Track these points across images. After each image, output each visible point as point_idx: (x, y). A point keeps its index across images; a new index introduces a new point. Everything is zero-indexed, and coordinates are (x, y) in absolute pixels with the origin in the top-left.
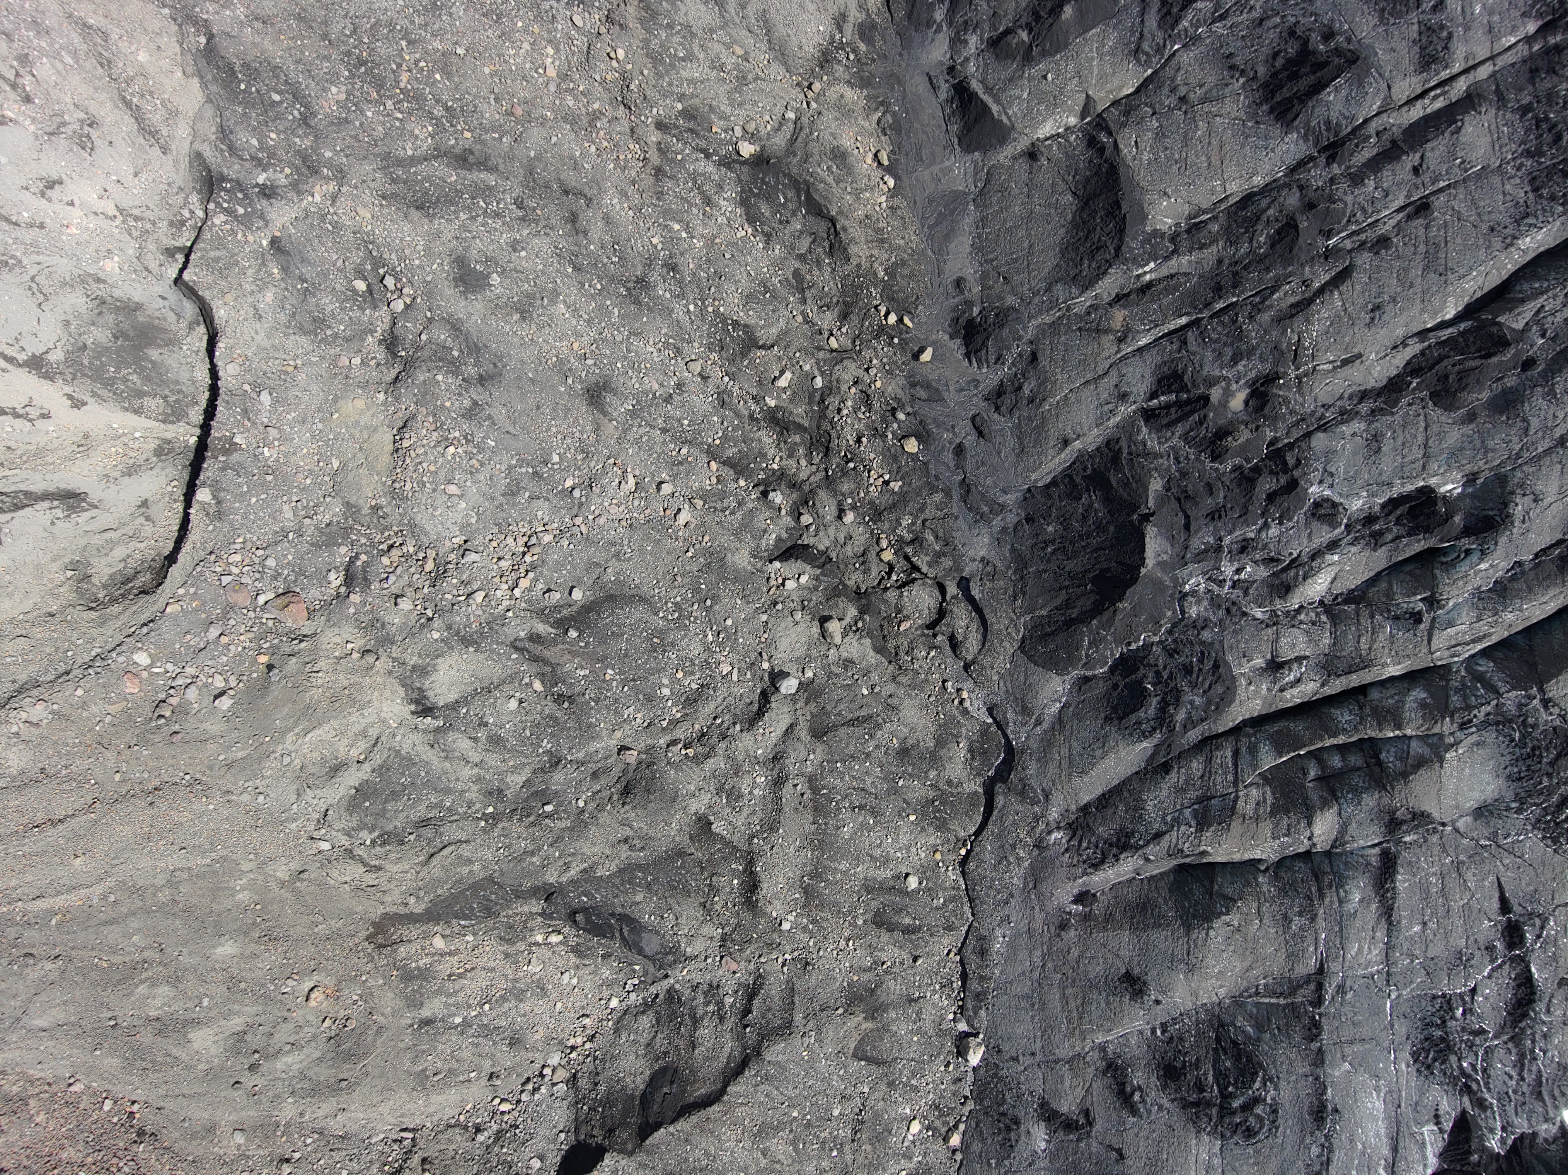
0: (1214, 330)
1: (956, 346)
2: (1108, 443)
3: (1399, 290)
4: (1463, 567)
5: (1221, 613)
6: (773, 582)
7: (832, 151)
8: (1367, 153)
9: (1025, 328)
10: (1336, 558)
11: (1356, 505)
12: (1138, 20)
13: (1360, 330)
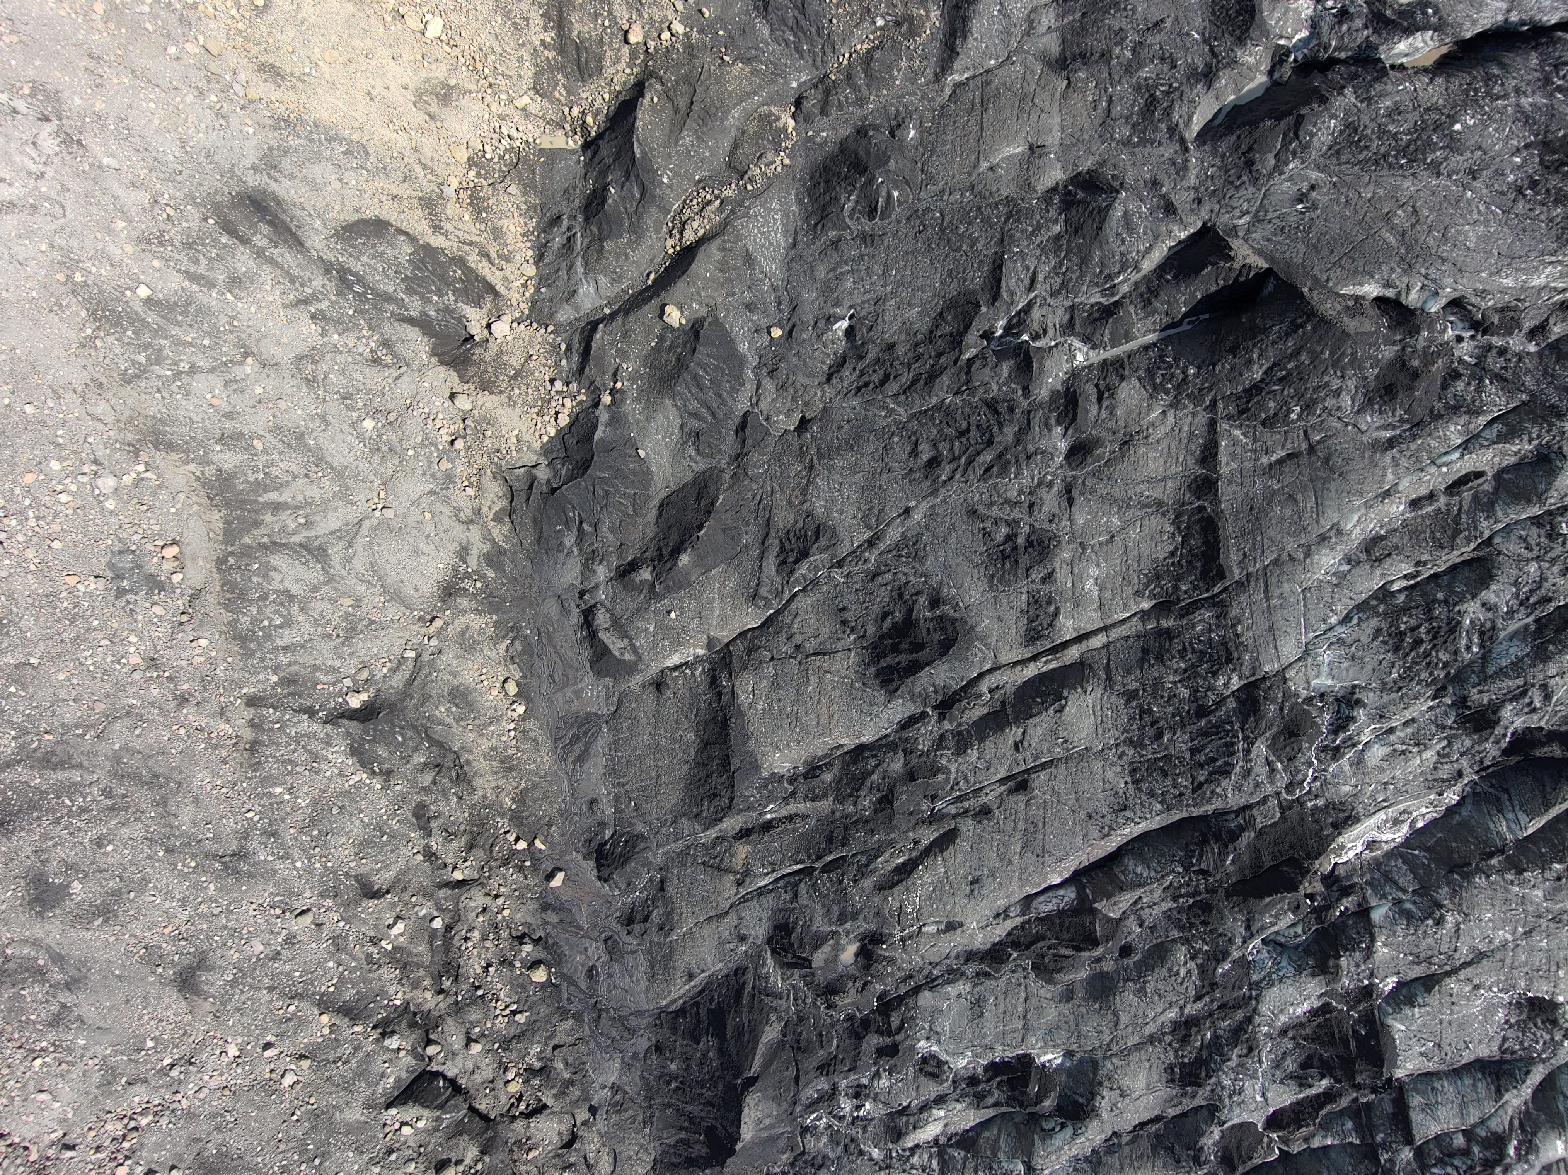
0: (824, 885)
1: (589, 867)
2: (737, 970)
3: (998, 864)
4: (1058, 1140)
5: (840, 1149)
6: (387, 1129)
7: (450, 693)
8: (978, 711)
9: (655, 855)
10: (942, 1113)
11: (961, 1063)
12: (758, 563)
13: (960, 900)
